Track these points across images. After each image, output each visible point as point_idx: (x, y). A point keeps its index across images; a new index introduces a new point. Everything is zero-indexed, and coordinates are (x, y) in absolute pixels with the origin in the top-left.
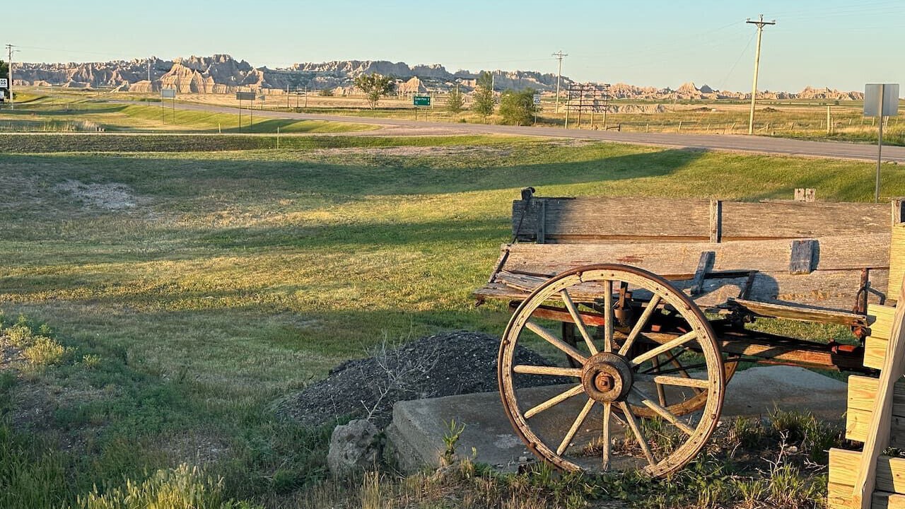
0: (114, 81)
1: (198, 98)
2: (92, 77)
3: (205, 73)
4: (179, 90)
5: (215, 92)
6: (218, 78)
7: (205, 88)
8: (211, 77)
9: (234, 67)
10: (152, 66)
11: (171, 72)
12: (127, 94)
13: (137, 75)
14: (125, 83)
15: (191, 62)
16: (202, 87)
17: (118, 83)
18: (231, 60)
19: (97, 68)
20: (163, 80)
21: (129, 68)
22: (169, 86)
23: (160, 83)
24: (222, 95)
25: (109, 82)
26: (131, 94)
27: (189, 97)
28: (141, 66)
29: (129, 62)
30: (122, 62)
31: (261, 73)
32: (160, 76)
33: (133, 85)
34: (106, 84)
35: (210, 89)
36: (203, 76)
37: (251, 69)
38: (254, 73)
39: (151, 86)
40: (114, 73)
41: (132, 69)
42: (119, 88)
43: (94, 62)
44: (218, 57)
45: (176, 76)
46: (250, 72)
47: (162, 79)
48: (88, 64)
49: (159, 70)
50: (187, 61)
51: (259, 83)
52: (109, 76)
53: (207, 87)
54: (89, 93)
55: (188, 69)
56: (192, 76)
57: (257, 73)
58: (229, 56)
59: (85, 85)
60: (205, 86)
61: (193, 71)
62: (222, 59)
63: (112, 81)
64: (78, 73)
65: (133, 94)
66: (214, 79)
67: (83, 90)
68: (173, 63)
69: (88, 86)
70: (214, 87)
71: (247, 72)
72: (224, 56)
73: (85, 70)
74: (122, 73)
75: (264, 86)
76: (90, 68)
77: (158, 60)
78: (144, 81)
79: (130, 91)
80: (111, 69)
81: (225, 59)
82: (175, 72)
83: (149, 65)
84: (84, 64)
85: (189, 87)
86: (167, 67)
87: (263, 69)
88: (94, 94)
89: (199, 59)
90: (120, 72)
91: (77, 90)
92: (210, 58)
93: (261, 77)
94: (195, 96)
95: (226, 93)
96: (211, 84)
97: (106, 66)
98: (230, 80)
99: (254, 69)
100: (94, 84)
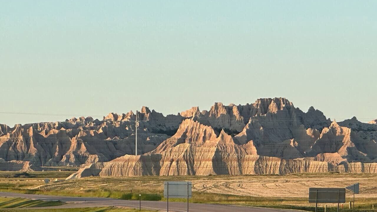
0: (72, 156)
1: (227, 186)
2: (33, 150)
3: (240, 135)
4: (192, 171)
5: (259, 172)
6: (264, 144)
7: (240, 165)
8: (251, 142)
9: (295, 120)
10: (142, 126)
11: (177, 136)
12: (95, 181)
13: (115, 143)
14: (93, 159)
15: (214, 116)
16: (235, 164)
17: (81, 160)
18: (289, 107)
19: (43, 134)
20: (163, 154)
21: (101, 131)
22: (174, 163)
23: (157, 159)
24: (273, 178)
25: (64, 158)
26: (104, 181)
27: (210, 184)
28: (123, 125)
29: (101, 119)
30: (89, 119)
31: (347, 131)
32: (155, 144)
33: (108, 165)
34: (58, 161)
35: (250, 166)
36: (236, 141)
37: (328, 123)
38: (333, 130)
39: (140, 165)
40: (74, 142)
41: (106, 133)
42: (81, 170)
43: (38, 122)
44: (265, 103)
45: (187, 145)
46: (326, 130)
47: (159, 151)
48: (27, 127)
49: (155, 132)
50: (207, 113)
51: (343, 150)
52: (64, 146)
53: (245, 164)
54: (27, 181)
55: (209, 129)
56: (215, 140)
57: (339, 130)
58: (286, 101)
59: (22, 166)
60: (240, 160)
61: (218, 131)
62: (273, 108)
63: (68, 157)
64: (8, 144)
65: (107, 181)
66: (257, 145)
67: (18, 176)
68: (180, 119)
69: (27, 167)
70: (258, 161)
71: (321, 130)
72: (277, 101)
73: (21, 137)
74: (87, 140)
75: (352, 156)
76: (31, 133)
77: (154, 115)
78: (127, 156)
79: (102, 176)
80: (68, 134)
81: (279, 106)
82: (184, 136)
83: (137, 124)
84: (21, 127)
85: (210, 163)
86: (169, 125)
87: (352, 123)
88: (37, 184)
89: (229, 109)
90: (84, 139)
91: (7, 176)
92: (249, 107)
93: (347, 139)
94: (221, 181)
95: (281, 174)
96: (252, 156)
97: (58, 128)
98: (288, 146)
99: (334, 123)
100: (37, 164)
